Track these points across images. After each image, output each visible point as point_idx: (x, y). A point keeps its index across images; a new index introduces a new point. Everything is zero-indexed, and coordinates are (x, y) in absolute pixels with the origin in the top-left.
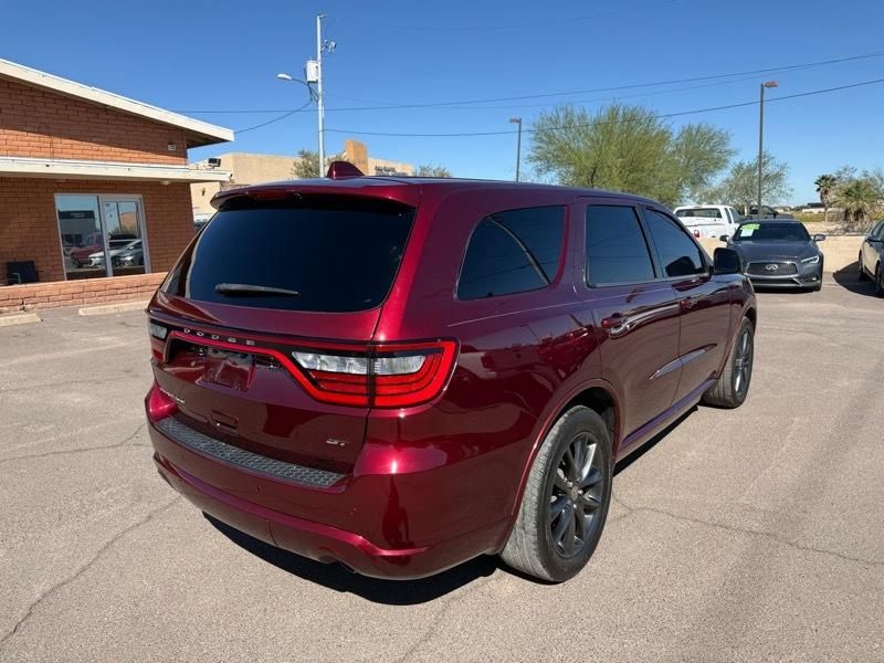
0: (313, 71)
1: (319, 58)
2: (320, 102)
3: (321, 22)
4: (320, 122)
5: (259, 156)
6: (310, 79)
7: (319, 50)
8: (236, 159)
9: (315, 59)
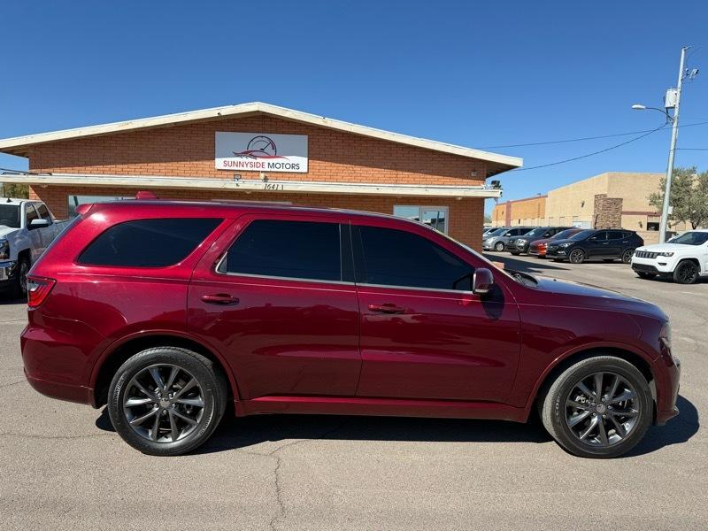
0: (672, 98)
1: (679, 85)
2: (675, 125)
3: (685, 54)
4: (673, 142)
5: (634, 174)
6: (668, 105)
7: (680, 79)
8: (611, 178)
9: (675, 87)
